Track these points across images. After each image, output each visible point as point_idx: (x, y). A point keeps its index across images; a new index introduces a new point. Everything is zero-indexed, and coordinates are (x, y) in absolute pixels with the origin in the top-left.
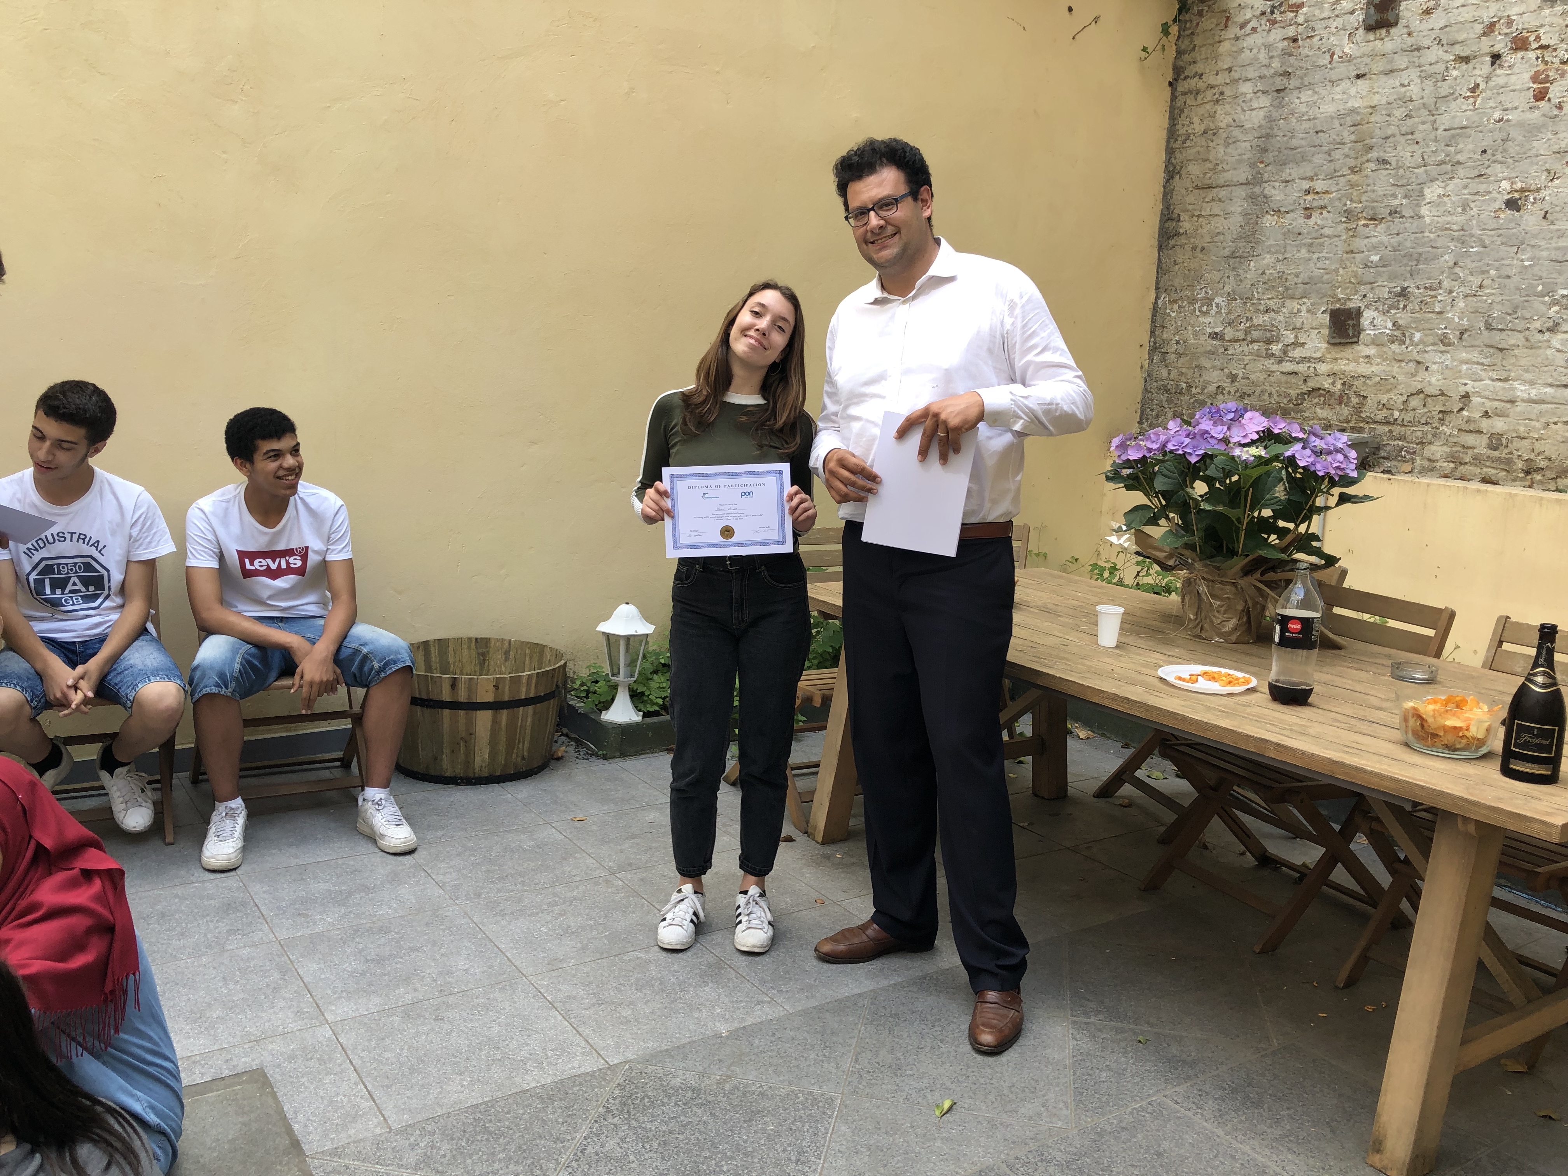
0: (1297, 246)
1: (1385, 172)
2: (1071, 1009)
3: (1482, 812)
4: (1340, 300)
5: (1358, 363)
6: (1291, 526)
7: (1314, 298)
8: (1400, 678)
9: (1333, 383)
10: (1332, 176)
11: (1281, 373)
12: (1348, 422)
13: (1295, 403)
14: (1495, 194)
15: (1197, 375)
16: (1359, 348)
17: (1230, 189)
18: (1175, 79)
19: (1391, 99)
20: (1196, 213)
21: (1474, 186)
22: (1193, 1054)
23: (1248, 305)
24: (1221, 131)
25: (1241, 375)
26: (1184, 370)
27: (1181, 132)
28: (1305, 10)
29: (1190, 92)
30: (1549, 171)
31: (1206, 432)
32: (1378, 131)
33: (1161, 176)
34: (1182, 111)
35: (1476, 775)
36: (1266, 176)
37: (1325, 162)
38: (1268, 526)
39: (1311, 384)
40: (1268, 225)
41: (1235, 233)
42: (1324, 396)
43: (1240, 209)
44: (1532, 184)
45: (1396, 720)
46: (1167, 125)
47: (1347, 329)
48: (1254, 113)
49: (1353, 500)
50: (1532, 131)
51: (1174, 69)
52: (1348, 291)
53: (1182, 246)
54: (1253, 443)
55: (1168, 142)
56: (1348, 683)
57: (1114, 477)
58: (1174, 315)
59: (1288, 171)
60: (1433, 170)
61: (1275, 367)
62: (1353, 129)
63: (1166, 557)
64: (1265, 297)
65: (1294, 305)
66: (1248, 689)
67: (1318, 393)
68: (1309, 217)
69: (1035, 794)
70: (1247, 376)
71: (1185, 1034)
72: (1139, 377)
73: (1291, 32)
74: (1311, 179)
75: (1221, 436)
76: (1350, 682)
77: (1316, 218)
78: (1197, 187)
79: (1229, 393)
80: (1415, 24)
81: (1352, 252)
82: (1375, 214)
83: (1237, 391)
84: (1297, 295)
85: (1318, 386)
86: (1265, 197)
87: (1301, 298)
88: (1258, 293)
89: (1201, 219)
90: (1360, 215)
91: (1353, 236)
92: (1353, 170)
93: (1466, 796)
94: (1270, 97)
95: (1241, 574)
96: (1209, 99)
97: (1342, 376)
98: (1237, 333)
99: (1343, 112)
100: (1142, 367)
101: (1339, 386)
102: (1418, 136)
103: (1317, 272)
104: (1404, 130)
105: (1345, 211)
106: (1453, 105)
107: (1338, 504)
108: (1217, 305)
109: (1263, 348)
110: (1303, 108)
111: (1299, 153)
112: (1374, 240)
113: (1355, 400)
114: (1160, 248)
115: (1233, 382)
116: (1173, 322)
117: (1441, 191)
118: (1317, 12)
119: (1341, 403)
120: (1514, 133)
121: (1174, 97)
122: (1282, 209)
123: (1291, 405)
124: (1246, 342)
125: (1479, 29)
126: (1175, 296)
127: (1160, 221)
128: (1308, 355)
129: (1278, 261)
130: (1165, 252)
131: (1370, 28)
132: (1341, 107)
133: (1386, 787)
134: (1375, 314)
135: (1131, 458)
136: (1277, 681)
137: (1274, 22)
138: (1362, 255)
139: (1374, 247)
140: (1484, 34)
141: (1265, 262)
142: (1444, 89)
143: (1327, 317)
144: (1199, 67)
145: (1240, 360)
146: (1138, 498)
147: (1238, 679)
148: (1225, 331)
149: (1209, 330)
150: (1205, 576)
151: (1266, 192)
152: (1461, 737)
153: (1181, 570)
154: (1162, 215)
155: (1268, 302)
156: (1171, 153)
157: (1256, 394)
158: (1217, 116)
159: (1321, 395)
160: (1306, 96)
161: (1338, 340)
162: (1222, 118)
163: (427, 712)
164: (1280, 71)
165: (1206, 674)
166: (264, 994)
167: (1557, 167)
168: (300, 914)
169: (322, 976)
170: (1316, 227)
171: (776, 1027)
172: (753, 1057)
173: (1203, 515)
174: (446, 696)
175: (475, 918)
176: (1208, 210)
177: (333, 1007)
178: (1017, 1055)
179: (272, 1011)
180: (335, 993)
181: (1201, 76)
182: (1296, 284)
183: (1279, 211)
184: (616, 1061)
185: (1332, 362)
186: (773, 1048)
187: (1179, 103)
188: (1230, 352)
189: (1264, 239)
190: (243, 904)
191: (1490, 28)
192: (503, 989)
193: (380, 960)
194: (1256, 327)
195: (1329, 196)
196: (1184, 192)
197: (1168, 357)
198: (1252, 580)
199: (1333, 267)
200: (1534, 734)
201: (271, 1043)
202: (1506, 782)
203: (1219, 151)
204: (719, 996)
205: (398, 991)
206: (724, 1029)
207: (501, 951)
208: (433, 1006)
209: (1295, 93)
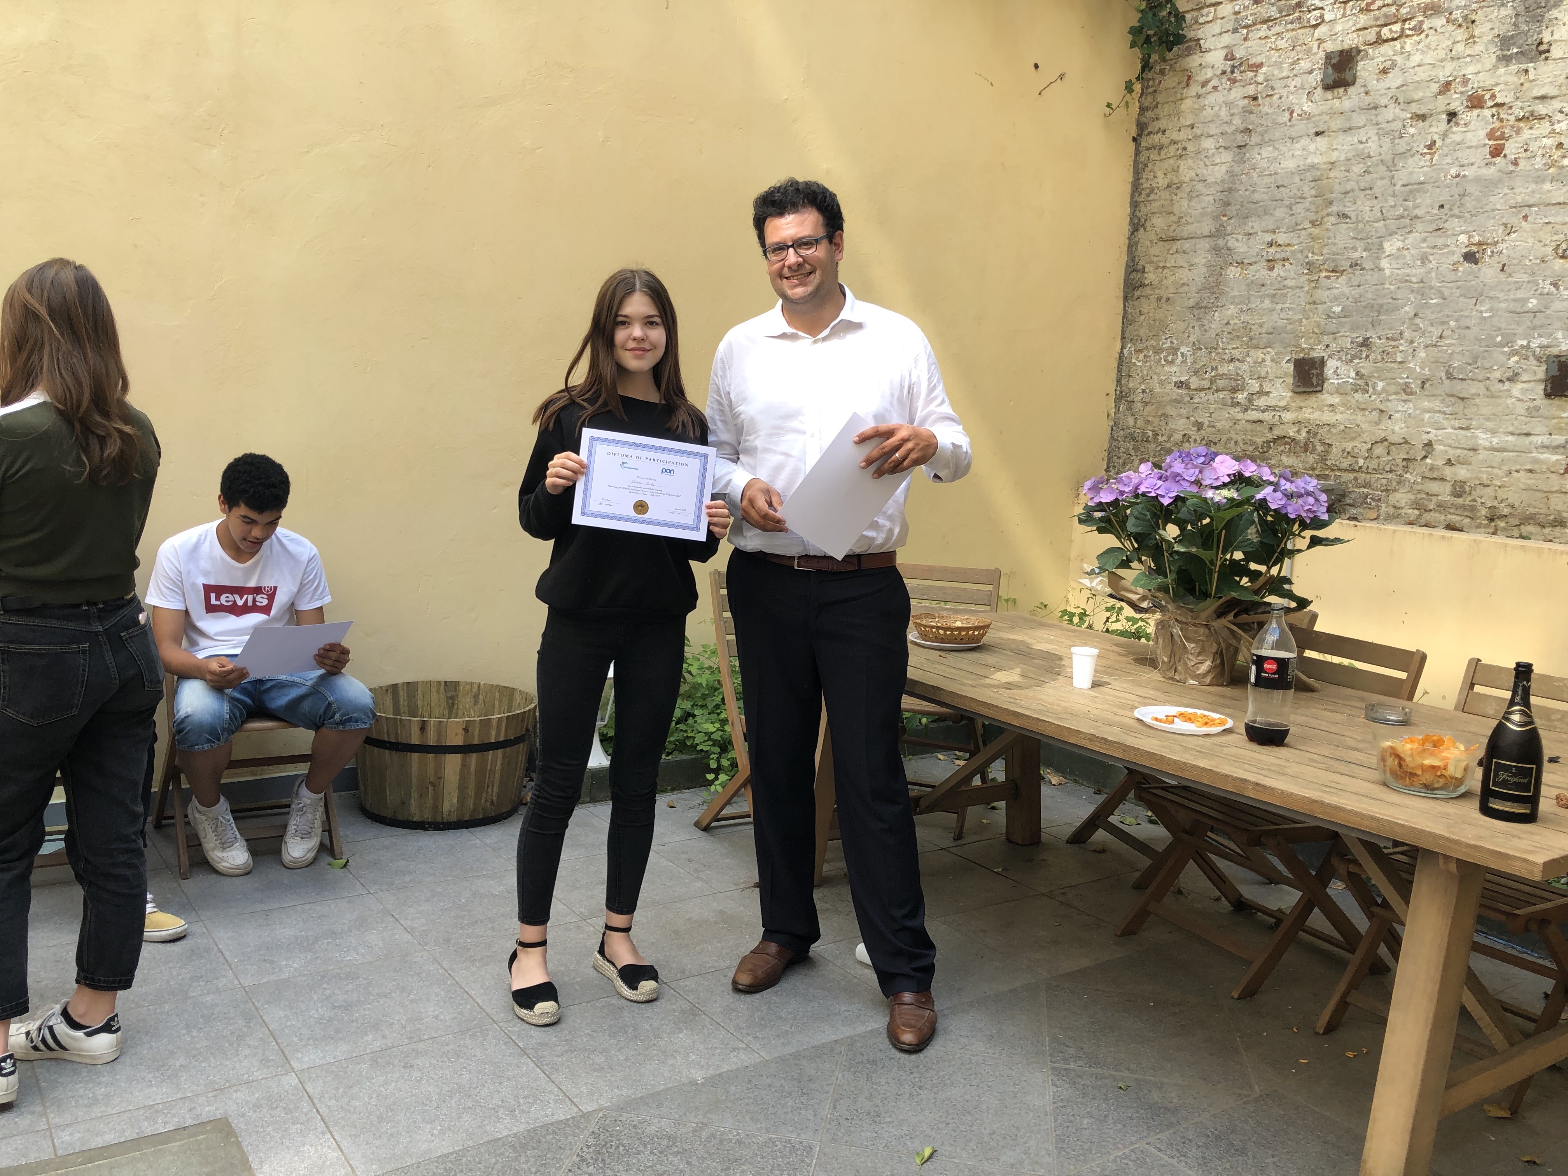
0: (1260, 297)
1: (1345, 226)
2: (1051, 1055)
3: (1464, 850)
4: (1303, 349)
5: (1323, 412)
6: (1263, 568)
7: (1278, 348)
8: (1375, 720)
9: (1298, 432)
10: (1294, 228)
11: (1247, 421)
12: (1313, 469)
13: (1261, 450)
14: (1453, 248)
15: (1163, 423)
16: (1324, 396)
17: (1193, 241)
18: (1139, 135)
19: (1350, 155)
20: (1161, 265)
21: (1433, 240)
22: (1175, 1101)
23: (1213, 354)
24: (1184, 185)
25: (1207, 423)
26: (1150, 419)
27: (1145, 186)
28: (1264, 69)
29: (1154, 147)
30: (1505, 225)
31: (1178, 475)
32: (1337, 187)
33: (1126, 229)
34: (1146, 165)
35: (1457, 814)
36: (1229, 228)
38: (1240, 569)
39: (1277, 432)
40: (1232, 276)
41: (1199, 284)
42: (1289, 444)
43: (1204, 261)
44: (1489, 237)
45: (1374, 761)
46: (1131, 179)
47: (1310, 379)
48: (1217, 168)
49: (1324, 543)
50: (1489, 185)
51: (1137, 125)
52: (1312, 341)
53: (1147, 297)
54: (1225, 485)
55: (1132, 196)
56: (1324, 725)
57: (1086, 519)
58: (1139, 364)
59: (1250, 224)
60: (1392, 224)
61: (1240, 416)
62: (1313, 184)
63: (1139, 599)
64: (1230, 347)
65: (1259, 354)
66: (1224, 730)
67: (1283, 441)
68: (1271, 269)
69: (1009, 840)
70: (1213, 424)
71: (1165, 1080)
72: (1105, 426)
73: (1251, 90)
74: (1274, 232)
75: (1193, 479)
76: (1324, 723)
77: (1278, 270)
78: (1162, 240)
79: (1195, 441)
80: (1373, 84)
81: (1314, 303)
82: (1336, 266)
83: (1203, 439)
84: (1262, 345)
85: (1283, 434)
86: (1229, 249)
87: (1266, 348)
88: (1223, 343)
89: (1165, 271)
90: (1322, 267)
91: (1315, 288)
92: (1313, 223)
93: (1447, 835)
94: (1232, 153)
95: (1215, 616)
96: (1172, 154)
97: (1307, 425)
98: (1203, 382)
99: (1303, 168)
100: (1108, 415)
101: (1304, 434)
102: (1377, 191)
103: (1281, 323)
104: (1363, 185)
105: (1307, 264)
106: (1410, 161)
107: (1309, 547)
108: (1183, 355)
109: (1228, 397)
110: (1264, 164)
111: (1261, 206)
112: (1335, 291)
113: (1320, 448)
114: (1126, 299)
115: (1199, 430)
116: (1139, 372)
117: (1400, 244)
118: (1276, 72)
119: (1306, 451)
120: (1472, 188)
121: (1137, 152)
122: (1245, 261)
123: (1257, 453)
124: (1211, 391)
125: (1435, 88)
126: (1140, 346)
127: (1126, 273)
128: (1273, 404)
129: (1242, 311)
130: (1131, 303)
131: (1327, 87)
132: (1301, 163)
133: (1365, 826)
134: (1339, 364)
135: (1103, 501)
136: (1254, 721)
137: (1234, 81)
138: (1325, 306)
139: (1336, 299)
140: (1441, 93)
141: (1230, 312)
142: (1402, 145)
143: (1291, 366)
144: (1163, 124)
145: (1205, 409)
146: (1110, 541)
147: (1214, 720)
148: (1191, 381)
149: (1174, 379)
150: (1179, 618)
151: (1229, 244)
152: (1439, 777)
153: (1154, 612)
154: (1127, 266)
155: (1233, 352)
156: (1136, 207)
157: (1222, 442)
158: (1181, 170)
159: (1286, 443)
160: (1267, 152)
161: (1302, 389)
162: (1185, 173)
163: (396, 755)
164: (1242, 127)
165: (1181, 714)
166: (229, 1041)
167: (1514, 221)
168: (265, 960)
169: (289, 1023)
170: (1279, 279)
171: (753, 1074)
172: (729, 1105)
173: (1176, 557)
174: (415, 740)
175: (444, 964)
176: (1173, 261)
177: (300, 1055)
178: (997, 1102)
179: (236, 1059)
180: (301, 1040)
181: (1164, 132)
182: (1260, 334)
183: (1243, 263)
184: (590, 1109)
185: (1296, 411)
186: (749, 1095)
187: (1143, 158)
188: (1195, 401)
189: (1228, 290)
190: (207, 950)
191: (1446, 87)
192: (474, 1035)
193: (347, 1007)
194: (1221, 376)
195: (1291, 248)
196: (1149, 244)
197: (1134, 405)
198: (1224, 622)
199: (1297, 317)
200: (1511, 773)
201: (236, 1091)
202: (1485, 821)
203: (1182, 204)
204: (693, 1042)
205: (366, 1038)
206: (699, 1076)
207: (471, 997)
208: (402, 1053)
209: (1257, 150)
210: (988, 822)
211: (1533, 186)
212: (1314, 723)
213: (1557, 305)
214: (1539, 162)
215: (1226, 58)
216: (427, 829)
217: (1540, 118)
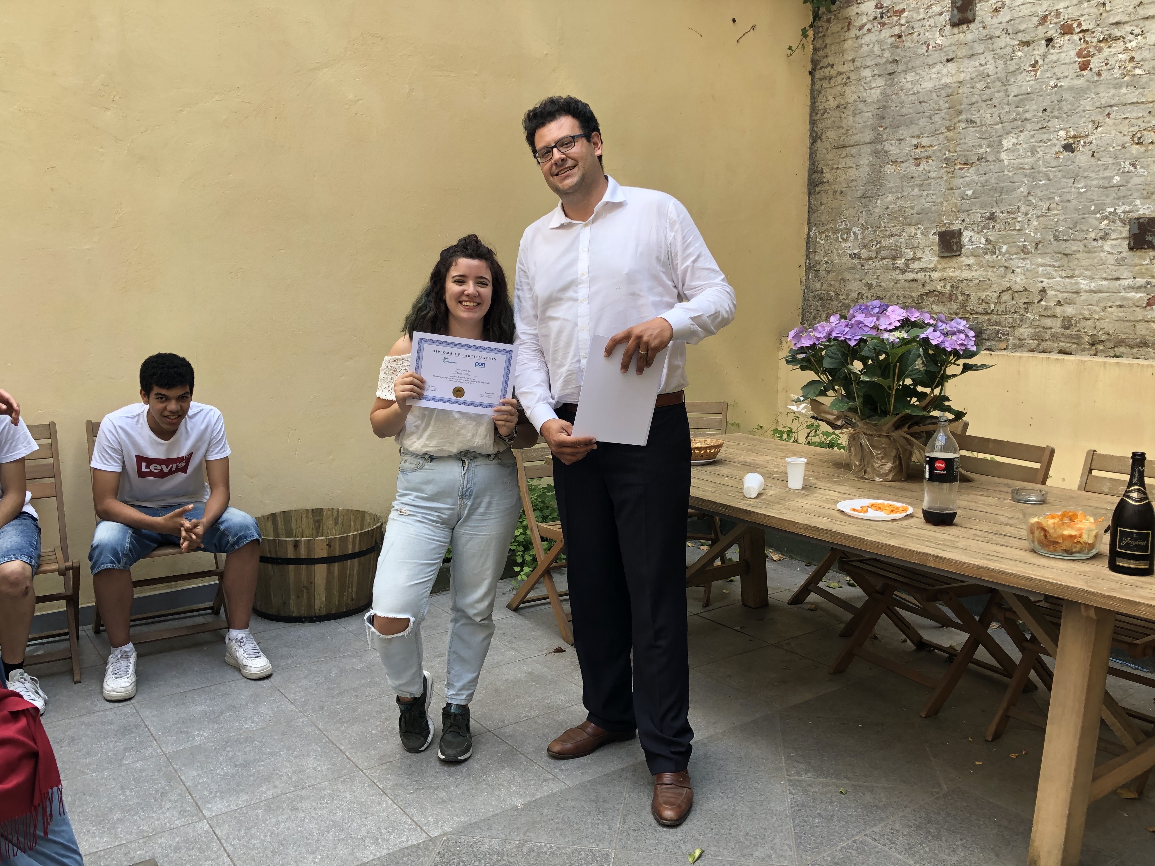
0: (910, 187)
1: (973, 129)
2: (787, 770)
3: (1100, 600)
4: (945, 224)
5: (962, 270)
6: (928, 390)
7: (926, 224)
8: (1019, 501)
9: (944, 286)
10: (934, 133)
11: (905, 280)
12: (957, 314)
13: (917, 302)
14: (1055, 141)
15: (842, 285)
16: (962, 259)
17: (858, 147)
18: (813, 69)
19: (974, 75)
20: (835, 166)
21: (1039, 136)
22: (884, 800)
23: (878, 232)
24: (849, 105)
25: (875, 284)
26: (832, 283)
27: (820, 107)
28: (906, 14)
29: (824, 78)
30: (1093, 122)
31: (861, 322)
32: (965, 100)
33: (807, 141)
34: (820, 92)
35: (1091, 571)
36: (885, 136)
37: (928, 124)
38: (910, 392)
39: (928, 288)
40: (888, 172)
41: (864, 179)
42: (938, 296)
43: (867, 162)
44: (1082, 132)
45: (1024, 533)
46: (809, 103)
47: (951, 246)
48: (873, 91)
49: (974, 368)
50: (1079, 93)
51: (812, 62)
52: (951, 218)
53: (826, 191)
54: (896, 329)
55: (811, 116)
56: (981, 508)
57: (791, 360)
58: (822, 242)
59: (901, 132)
60: (1008, 126)
61: (900, 277)
62: (946, 99)
63: (835, 419)
64: (890, 225)
65: (912, 230)
66: (907, 515)
67: (933, 294)
68: (918, 165)
69: (744, 605)
70: (880, 284)
71: (875, 784)
72: (799, 289)
73: (896, 30)
74: (918, 137)
75: (872, 325)
76: (981, 505)
77: (924, 165)
78: (835, 147)
79: (868, 297)
80: (988, 20)
81: (952, 189)
82: (967, 160)
83: (873, 296)
84: (914, 222)
85: (933, 289)
86: (885, 152)
87: (917, 224)
88: (884, 222)
89: (838, 171)
90: (956, 162)
91: (952, 177)
92: (948, 129)
93: (1086, 588)
94: (884, 79)
95: (894, 429)
96: (839, 82)
97: (950, 281)
98: (870, 253)
99: (938, 87)
100: (801, 282)
101: (948, 288)
102: (995, 101)
103: (927, 205)
104: (984, 97)
105: (945, 159)
106: (1020, 77)
107: (962, 372)
108: (854, 233)
109: (890, 263)
110: (908, 85)
111: (908, 118)
112: (967, 179)
113: (961, 298)
114: (810, 194)
115: (869, 289)
116: (822, 248)
117: (1015, 141)
118: (915, 16)
119: (951, 301)
120: (1066, 95)
121: (813, 82)
122: (898, 160)
123: (914, 304)
124: (877, 259)
125: (1035, 20)
126: (823, 228)
127: (809, 174)
128: (924, 266)
129: (898, 198)
130: (814, 196)
131: (954, 25)
132: (937, 83)
133: (1023, 584)
134: (972, 234)
135: (804, 345)
136: (929, 508)
137: (883, 24)
138: (959, 191)
139: (968, 184)
140: (1040, 24)
141: (888, 199)
142: (1012, 66)
143: (937, 238)
144: (831, 60)
145: (874, 273)
146: (810, 376)
147: (898, 508)
148: (862, 252)
149: (849, 252)
150: (866, 431)
151: (886, 148)
152: (1076, 543)
153: (847, 428)
154: (810, 169)
155: (892, 229)
156: (814, 124)
157: (888, 297)
158: (846, 95)
159: (936, 295)
160: (910, 76)
161: (946, 254)
162: (849, 96)
163: (277, 568)
164: (891, 59)
165: (873, 506)
166: (154, 798)
167: (1100, 118)
168: (181, 732)
169: (201, 781)
170: (924, 172)
171: (560, 799)
172: (543, 824)
173: (862, 385)
174: (291, 555)
175: (320, 726)
176: (844, 163)
177: (210, 806)
178: (748, 810)
179: (160, 811)
180: (211, 793)
181: (832, 66)
182: (912, 214)
183: (896, 161)
184: (436, 834)
185: (942, 271)
186: (558, 816)
187: (817, 87)
188: (866, 267)
189: (886, 183)
190: (137, 726)
191: (1044, 19)
192: (344, 781)
193: (246, 765)
194: (885, 248)
195: (932, 149)
196: (824, 151)
197: (820, 273)
198: (902, 433)
199: (939, 200)
200: (1132, 537)
201: (161, 837)
202: (1115, 576)
203: (849, 120)
204: (514, 777)
205: (261, 789)
206: (519, 803)
207: (341, 750)
208: (289, 798)
209: (903, 75)
210: (728, 592)
211: (1113, 91)
212: (973, 505)
213: (1136, 180)
214: (1117, 73)
215: (876, 7)
216: (303, 622)
217: (1116, 39)
